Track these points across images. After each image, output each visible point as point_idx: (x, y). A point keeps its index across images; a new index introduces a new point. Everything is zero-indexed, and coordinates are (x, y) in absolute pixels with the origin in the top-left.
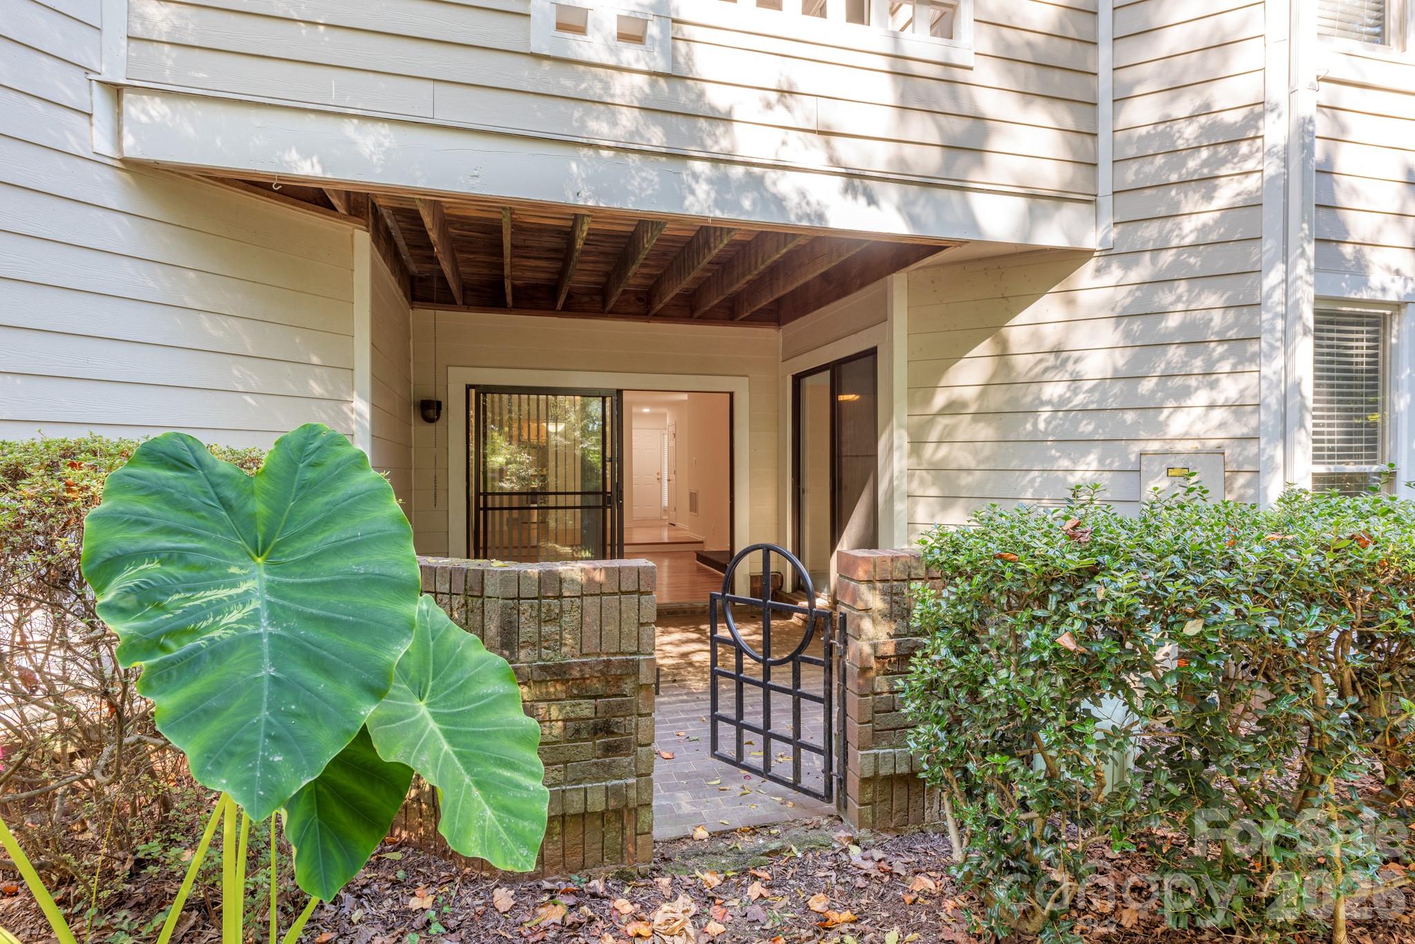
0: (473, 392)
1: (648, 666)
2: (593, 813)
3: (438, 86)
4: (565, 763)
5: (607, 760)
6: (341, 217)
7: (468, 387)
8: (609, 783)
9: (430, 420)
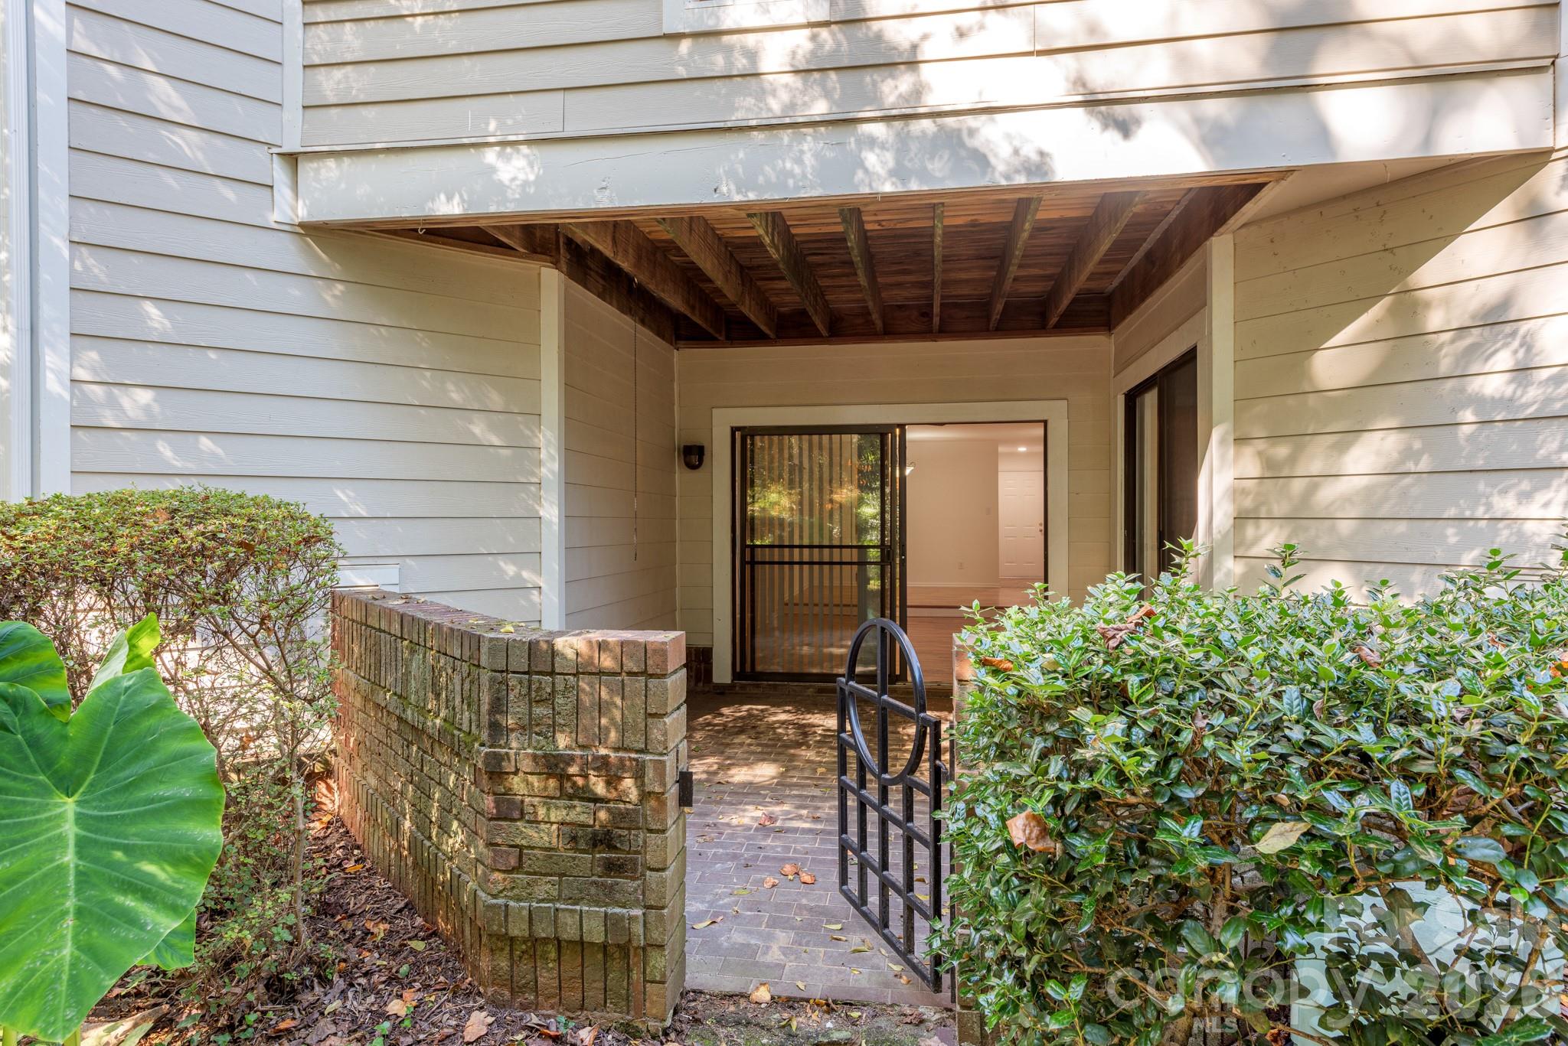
0: (738, 434)
1: (655, 769)
2: (592, 944)
3: (570, 95)
4: (561, 875)
5: (610, 881)
6: (521, 256)
7: (734, 430)
8: (610, 910)
9: (693, 467)
